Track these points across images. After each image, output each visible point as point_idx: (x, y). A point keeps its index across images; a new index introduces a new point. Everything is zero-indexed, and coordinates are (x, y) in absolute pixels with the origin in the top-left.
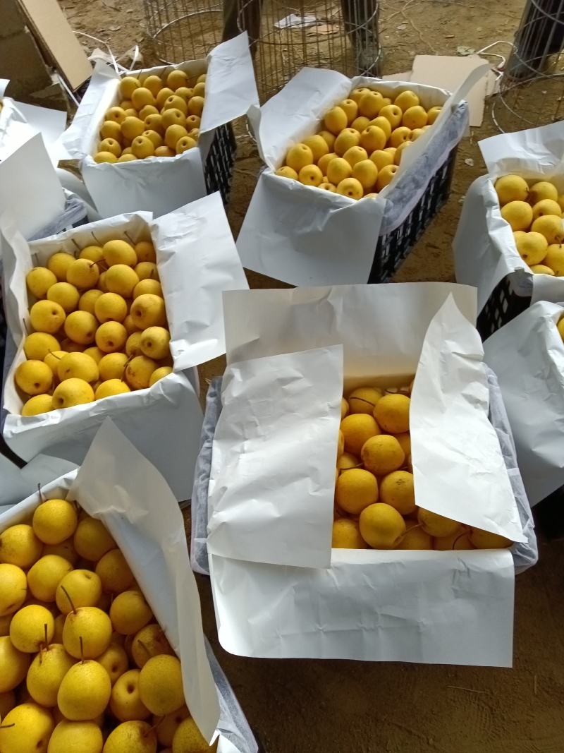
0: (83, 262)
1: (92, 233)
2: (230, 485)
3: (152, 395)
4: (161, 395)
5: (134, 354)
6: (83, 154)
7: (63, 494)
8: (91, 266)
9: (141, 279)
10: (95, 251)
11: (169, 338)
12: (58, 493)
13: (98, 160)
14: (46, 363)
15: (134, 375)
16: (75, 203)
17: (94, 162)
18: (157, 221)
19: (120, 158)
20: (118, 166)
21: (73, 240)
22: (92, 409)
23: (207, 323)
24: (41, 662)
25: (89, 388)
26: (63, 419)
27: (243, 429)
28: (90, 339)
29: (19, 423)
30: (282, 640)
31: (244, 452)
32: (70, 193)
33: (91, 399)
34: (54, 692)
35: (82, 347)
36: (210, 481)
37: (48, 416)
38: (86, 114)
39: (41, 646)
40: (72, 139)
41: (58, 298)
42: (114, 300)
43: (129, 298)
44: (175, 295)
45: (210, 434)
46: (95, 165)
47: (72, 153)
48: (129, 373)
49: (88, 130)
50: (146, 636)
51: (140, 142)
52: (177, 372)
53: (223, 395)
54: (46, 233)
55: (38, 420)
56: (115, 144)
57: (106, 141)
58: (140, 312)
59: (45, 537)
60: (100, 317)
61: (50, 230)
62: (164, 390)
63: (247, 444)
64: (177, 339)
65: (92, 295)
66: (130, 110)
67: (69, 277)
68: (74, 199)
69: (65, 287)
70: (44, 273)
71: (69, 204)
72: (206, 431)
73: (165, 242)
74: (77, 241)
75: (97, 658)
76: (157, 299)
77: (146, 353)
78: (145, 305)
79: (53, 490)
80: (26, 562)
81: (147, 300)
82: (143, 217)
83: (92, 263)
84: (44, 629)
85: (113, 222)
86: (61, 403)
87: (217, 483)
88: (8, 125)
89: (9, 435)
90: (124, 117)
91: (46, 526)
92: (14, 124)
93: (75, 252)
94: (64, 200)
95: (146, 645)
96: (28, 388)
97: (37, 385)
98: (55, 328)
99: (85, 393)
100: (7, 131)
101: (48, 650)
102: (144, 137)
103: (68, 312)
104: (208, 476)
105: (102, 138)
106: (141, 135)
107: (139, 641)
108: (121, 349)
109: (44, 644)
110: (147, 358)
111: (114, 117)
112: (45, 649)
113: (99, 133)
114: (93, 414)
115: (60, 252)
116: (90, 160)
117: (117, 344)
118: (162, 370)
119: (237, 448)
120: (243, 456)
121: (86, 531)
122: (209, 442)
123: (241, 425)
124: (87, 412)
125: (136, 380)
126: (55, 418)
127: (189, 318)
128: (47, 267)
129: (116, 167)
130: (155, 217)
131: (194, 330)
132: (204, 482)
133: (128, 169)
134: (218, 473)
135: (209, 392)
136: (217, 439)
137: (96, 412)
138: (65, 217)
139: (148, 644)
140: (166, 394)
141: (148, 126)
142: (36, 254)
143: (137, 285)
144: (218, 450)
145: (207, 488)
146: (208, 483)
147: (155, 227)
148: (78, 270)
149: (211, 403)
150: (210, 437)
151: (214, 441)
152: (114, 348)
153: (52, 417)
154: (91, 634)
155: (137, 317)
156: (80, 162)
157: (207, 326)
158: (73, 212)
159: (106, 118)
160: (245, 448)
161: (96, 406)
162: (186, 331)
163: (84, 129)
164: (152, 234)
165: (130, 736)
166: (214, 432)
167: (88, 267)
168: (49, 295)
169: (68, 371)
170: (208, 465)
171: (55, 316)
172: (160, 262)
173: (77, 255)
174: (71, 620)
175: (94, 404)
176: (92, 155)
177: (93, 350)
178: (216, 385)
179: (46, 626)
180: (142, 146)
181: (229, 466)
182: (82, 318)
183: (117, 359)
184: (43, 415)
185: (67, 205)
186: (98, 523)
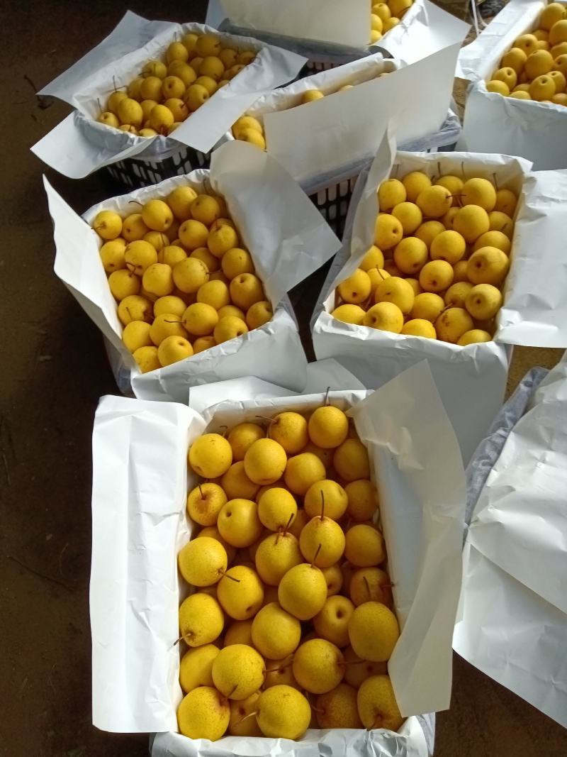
0: (441, 190)
1: (463, 163)
2: (518, 488)
3: (463, 354)
4: (471, 358)
5: (454, 303)
6: (477, 76)
7: (345, 407)
8: (447, 197)
9: (492, 229)
10: (455, 182)
11: (502, 304)
12: (341, 403)
13: (490, 88)
14: (369, 275)
15: (447, 325)
16: (453, 125)
17: (486, 90)
18: (536, 174)
19: (513, 94)
20: (510, 101)
21: (439, 164)
22: (400, 342)
23: (552, 304)
24: (276, 543)
25: (401, 318)
26: (371, 338)
27: (551, 438)
28: (414, 270)
29: (330, 323)
30: (508, 667)
31: (544, 462)
32: (452, 114)
33: (399, 331)
34: (280, 575)
35: (405, 275)
36: (493, 471)
37: (357, 329)
38: (495, 34)
39: (280, 529)
40: (471, 57)
41: (403, 217)
42: (456, 241)
43: (471, 245)
44: (528, 261)
45: (509, 423)
46: (486, 92)
47: (466, 72)
48: (443, 320)
49: (492, 53)
50: (373, 577)
51: (544, 81)
52: (498, 343)
53: (541, 390)
54: (415, 147)
55: (348, 329)
56: (514, 75)
57: (505, 70)
58: (481, 263)
59: (315, 437)
60: (434, 252)
61: (418, 145)
62: (477, 355)
63: (550, 455)
64: (512, 308)
65: (435, 227)
66: (542, 43)
67: (419, 200)
68: (454, 122)
69: (414, 210)
70: (399, 188)
71: (447, 125)
72: (507, 419)
73: (538, 200)
74: (442, 166)
75: (323, 569)
76: (503, 256)
77: (470, 309)
78: (489, 259)
79: (338, 399)
80: (292, 449)
81: (494, 254)
82: (522, 165)
83: (450, 194)
84: (289, 516)
85: (488, 159)
86: (374, 321)
87: (501, 478)
88: (411, 24)
89: (318, 331)
90: (535, 49)
91: (321, 427)
92: (418, 24)
93: (434, 177)
94: (444, 119)
95: (370, 585)
96: (346, 294)
97: (355, 294)
98: (388, 246)
99: (397, 322)
100: (409, 30)
101: (284, 536)
102: (549, 76)
103: (406, 235)
104: (492, 465)
105: (501, 66)
106: (545, 74)
107: (364, 578)
108: (441, 293)
109: (283, 529)
110: (467, 312)
111: (524, 45)
112: (282, 534)
113: (501, 57)
114: (398, 346)
115: (420, 171)
116: (482, 85)
117: (441, 286)
118: (480, 334)
119: (537, 453)
120: (542, 466)
121: (350, 451)
122: (505, 430)
123: (551, 432)
124: (394, 342)
125: (448, 332)
126: (363, 333)
127: (534, 292)
128: (402, 181)
129: (507, 103)
130: (534, 169)
131: (534, 306)
132: (484, 468)
133: (519, 107)
134: (504, 467)
135: (523, 380)
136: (516, 432)
137: (402, 346)
138: (437, 138)
139: (372, 586)
140: (478, 360)
141: (557, 66)
142: (398, 165)
143: (484, 235)
144: (512, 445)
145: (486, 476)
146: (489, 472)
147: (532, 180)
148: (433, 197)
149: (523, 392)
150: (510, 427)
151: (512, 432)
152: (436, 288)
153: (361, 332)
154: (329, 547)
155: (476, 268)
156: (470, 85)
157: (551, 309)
158: (447, 134)
159: (514, 45)
160: (547, 459)
161: (404, 340)
162: (525, 305)
163: (488, 51)
164: (524, 185)
165: (327, 657)
166: (515, 424)
167: (444, 196)
168: (395, 211)
169: (389, 294)
170: (496, 454)
171: (394, 235)
172: (521, 219)
173: (434, 180)
174: (317, 524)
175: (403, 337)
176: (486, 79)
177: (414, 282)
178: (537, 376)
179: (292, 515)
180: (543, 87)
181: (519, 467)
182: (417, 246)
183: (434, 301)
184: (354, 326)
185: (444, 125)
186: (364, 449)
